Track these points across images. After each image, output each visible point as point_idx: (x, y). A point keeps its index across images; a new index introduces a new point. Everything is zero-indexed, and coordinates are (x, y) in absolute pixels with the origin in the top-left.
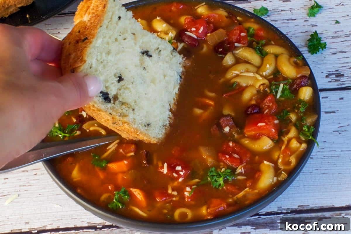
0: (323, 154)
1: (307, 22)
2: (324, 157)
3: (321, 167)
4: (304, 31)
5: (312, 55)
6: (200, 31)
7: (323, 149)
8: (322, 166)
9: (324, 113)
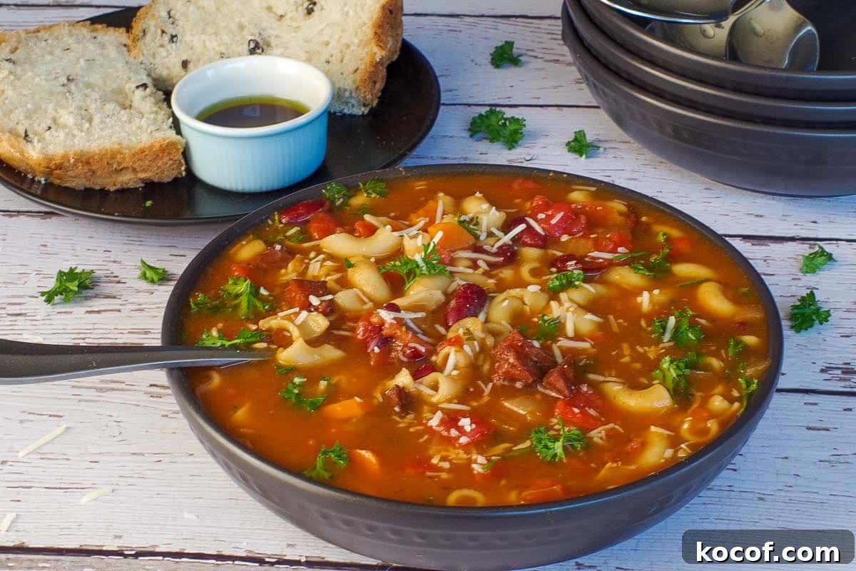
0: (789, 494)
1: (797, 281)
2: (791, 500)
3: (779, 516)
4: (789, 295)
5: (797, 335)
6: (554, 222)
7: (790, 486)
8: (782, 515)
9: (804, 428)
